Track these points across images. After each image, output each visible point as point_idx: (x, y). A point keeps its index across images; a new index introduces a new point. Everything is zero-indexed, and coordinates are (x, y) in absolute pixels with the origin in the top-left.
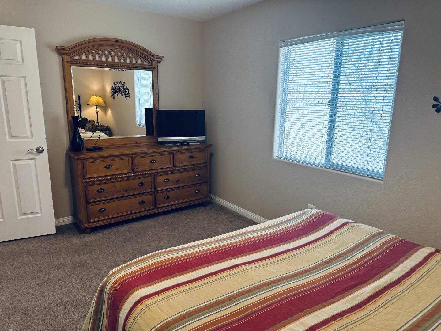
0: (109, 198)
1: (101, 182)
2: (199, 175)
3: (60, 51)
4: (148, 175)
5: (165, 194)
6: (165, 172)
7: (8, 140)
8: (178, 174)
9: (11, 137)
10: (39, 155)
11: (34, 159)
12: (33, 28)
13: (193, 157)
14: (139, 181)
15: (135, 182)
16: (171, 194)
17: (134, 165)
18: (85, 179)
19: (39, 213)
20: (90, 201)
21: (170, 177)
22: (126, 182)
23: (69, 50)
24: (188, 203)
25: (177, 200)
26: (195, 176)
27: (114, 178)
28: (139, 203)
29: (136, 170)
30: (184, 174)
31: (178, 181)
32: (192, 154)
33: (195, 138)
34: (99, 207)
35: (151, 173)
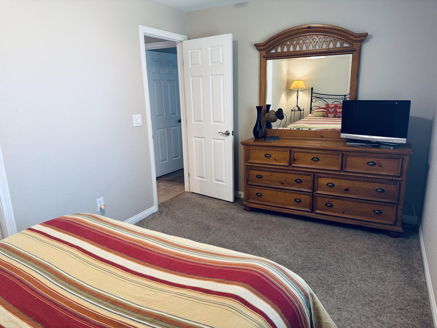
0: (265, 185)
1: (260, 169)
2: (383, 191)
3: (259, 48)
4: (307, 174)
5: (327, 200)
6: (328, 174)
7: (212, 123)
8: (348, 182)
9: (214, 121)
10: (227, 137)
11: (224, 140)
12: (231, 33)
13: (375, 164)
14: (297, 177)
15: (292, 177)
16: (335, 203)
17: (292, 160)
18: (248, 163)
19: (225, 182)
20: (249, 183)
21: (336, 182)
22: (283, 175)
23: (264, 46)
24: (360, 222)
25: (343, 213)
26: (376, 190)
27: (271, 168)
28: (295, 200)
29: (294, 165)
30: (357, 184)
31: (347, 190)
32: (375, 160)
33: (389, 139)
34: (257, 191)
35: (311, 172)
